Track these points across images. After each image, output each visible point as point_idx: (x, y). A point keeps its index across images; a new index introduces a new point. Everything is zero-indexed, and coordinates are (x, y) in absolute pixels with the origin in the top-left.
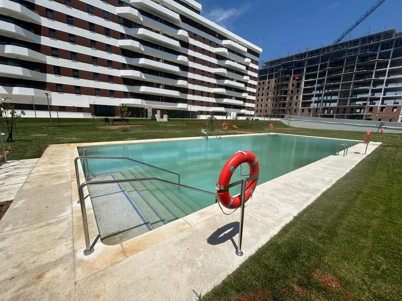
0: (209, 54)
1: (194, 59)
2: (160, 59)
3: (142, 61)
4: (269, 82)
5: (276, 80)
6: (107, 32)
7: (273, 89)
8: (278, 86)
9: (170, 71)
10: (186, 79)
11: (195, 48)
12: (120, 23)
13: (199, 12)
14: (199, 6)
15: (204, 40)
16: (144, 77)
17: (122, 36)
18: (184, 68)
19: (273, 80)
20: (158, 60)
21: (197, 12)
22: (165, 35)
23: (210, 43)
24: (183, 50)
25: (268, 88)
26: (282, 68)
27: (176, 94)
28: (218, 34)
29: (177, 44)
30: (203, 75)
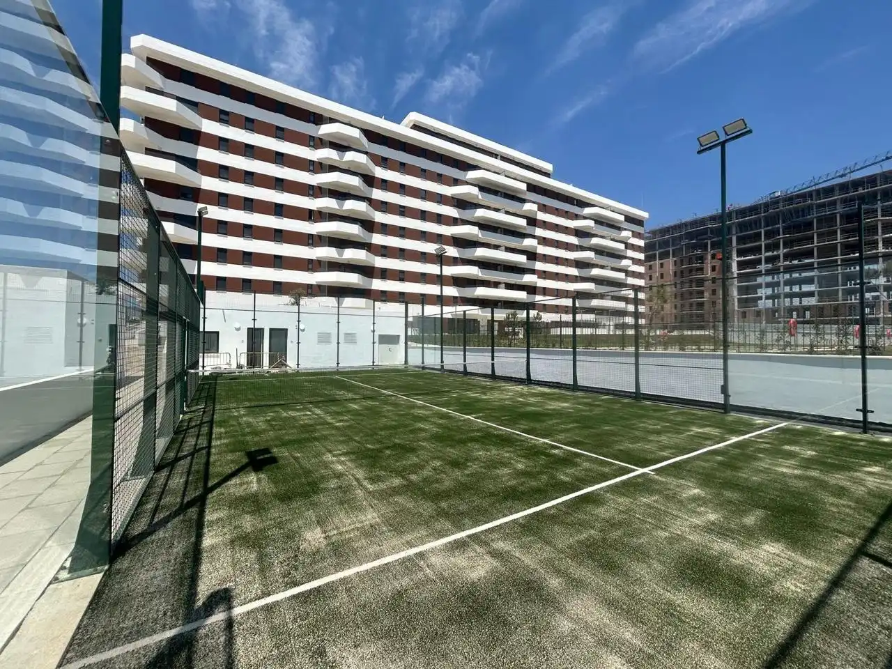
0: (566, 230)
1: (544, 241)
2: (500, 246)
3: (480, 252)
4: (662, 265)
5: (675, 261)
6: (439, 219)
7: (672, 278)
8: (682, 272)
9: (513, 262)
10: (533, 272)
11: (546, 225)
12: (454, 206)
13: (549, 174)
14: (548, 167)
15: (557, 212)
16: (480, 275)
17: (455, 222)
18: (532, 256)
19: (671, 260)
20: (496, 247)
21: (547, 174)
22: (507, 213)
23: (567, 215)
24: (529, 230)
25: (662, 276)
26: (686, 239)
27: (521, 295)
28: (577, 200)
29: (523, 222)
30: (557, 264)
